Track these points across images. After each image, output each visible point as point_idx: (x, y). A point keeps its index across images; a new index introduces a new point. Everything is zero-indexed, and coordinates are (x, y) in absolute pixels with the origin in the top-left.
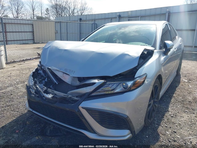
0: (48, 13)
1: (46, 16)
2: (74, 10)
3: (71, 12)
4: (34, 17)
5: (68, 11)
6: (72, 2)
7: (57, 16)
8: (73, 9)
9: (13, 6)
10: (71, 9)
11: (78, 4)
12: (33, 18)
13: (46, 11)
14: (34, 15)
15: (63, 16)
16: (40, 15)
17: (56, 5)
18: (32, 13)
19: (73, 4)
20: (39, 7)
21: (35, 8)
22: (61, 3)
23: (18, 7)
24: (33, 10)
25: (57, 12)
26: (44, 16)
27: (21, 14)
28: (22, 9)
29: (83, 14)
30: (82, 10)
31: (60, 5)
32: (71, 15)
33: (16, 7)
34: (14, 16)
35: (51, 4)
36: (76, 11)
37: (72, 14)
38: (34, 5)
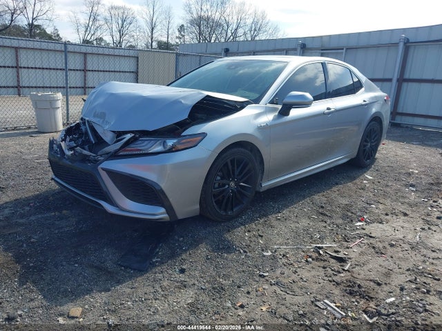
0: (182, 35)
1: (178, 41)
2: (236, 29)
3: (229, 34)
4: (152, 42)
5: (223, 31)
6: (234, 12)
7: (199, 42)
8: (235, 27)
9: (114, 19)
10: (230, 28)
11: (247, 17)
12: (149, 45)
13: (179, 31)
14: (152, 39)
15: (212, 41)
16: (165, 39)
17: (200, 18)
18: (150, 34)
19: (235, 18)
20: (164, 22)
21: (157, 24)
22: (210, 14)
23: (123, 21)
24: (153, 29)
25: (200, 34)
26: (173, 41)
27: (127, 36)
28: (131, 25)
29: (257, 38)
30: (255, 30)
31: (208, 20)
32: (230, 40)
33: (120, 22)
34: (115, 39)
35: (189, 17)
36: (240, 31)
37: (232, 38)
38: (154, 19)
